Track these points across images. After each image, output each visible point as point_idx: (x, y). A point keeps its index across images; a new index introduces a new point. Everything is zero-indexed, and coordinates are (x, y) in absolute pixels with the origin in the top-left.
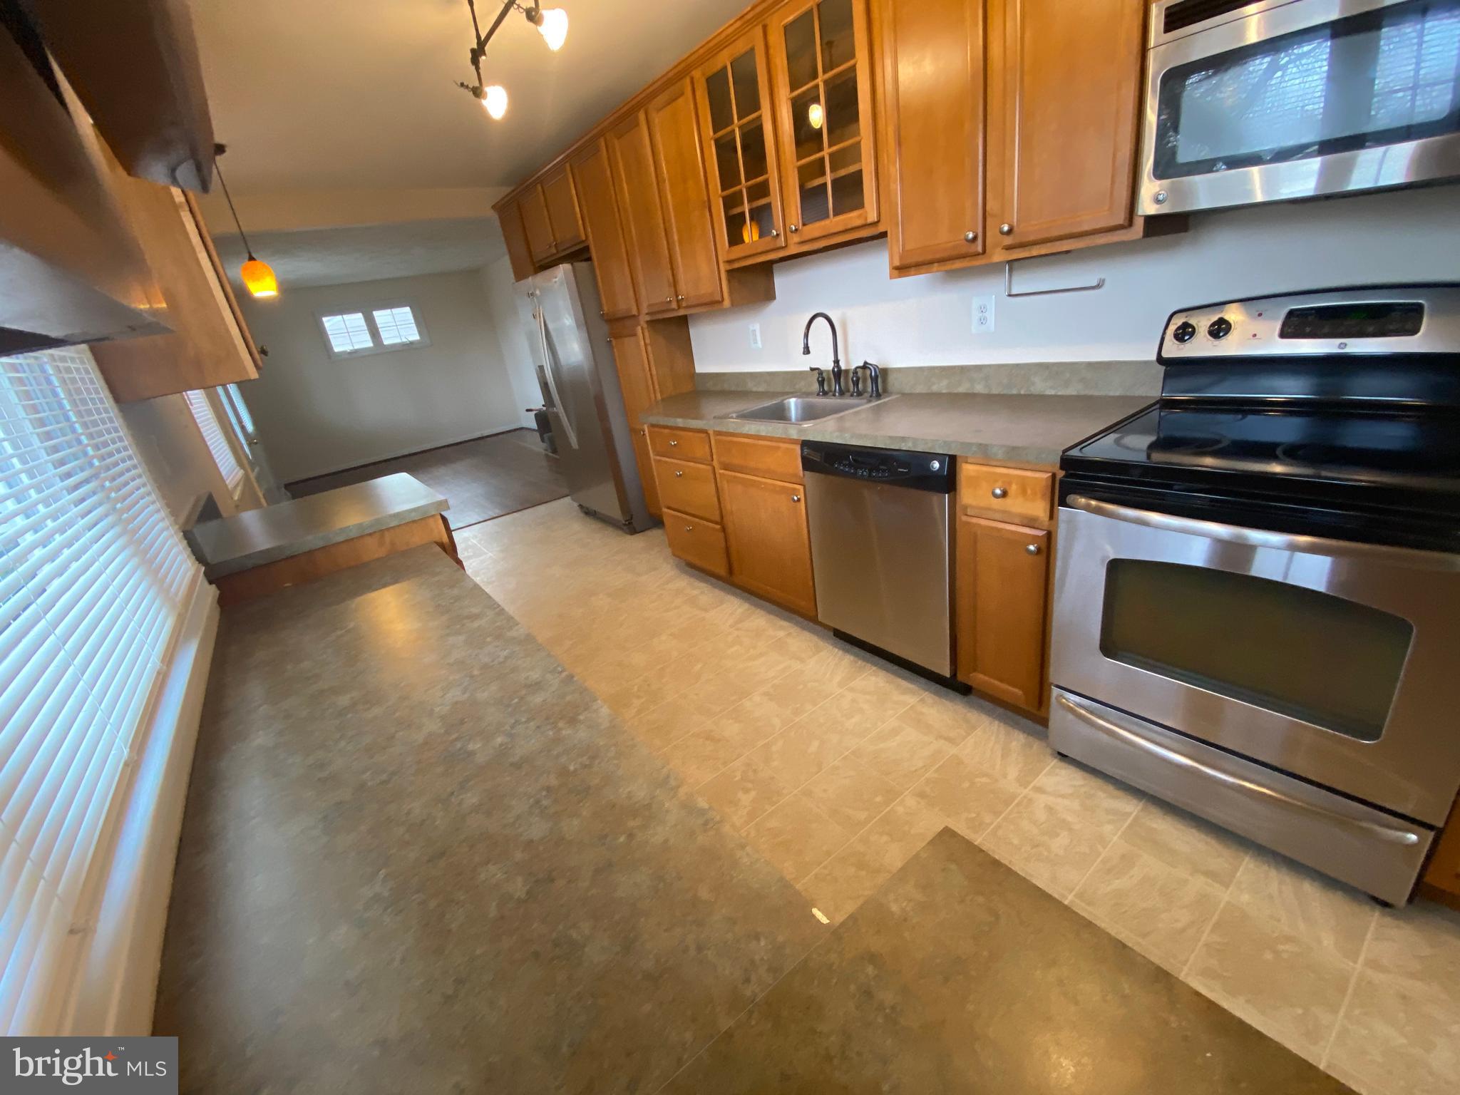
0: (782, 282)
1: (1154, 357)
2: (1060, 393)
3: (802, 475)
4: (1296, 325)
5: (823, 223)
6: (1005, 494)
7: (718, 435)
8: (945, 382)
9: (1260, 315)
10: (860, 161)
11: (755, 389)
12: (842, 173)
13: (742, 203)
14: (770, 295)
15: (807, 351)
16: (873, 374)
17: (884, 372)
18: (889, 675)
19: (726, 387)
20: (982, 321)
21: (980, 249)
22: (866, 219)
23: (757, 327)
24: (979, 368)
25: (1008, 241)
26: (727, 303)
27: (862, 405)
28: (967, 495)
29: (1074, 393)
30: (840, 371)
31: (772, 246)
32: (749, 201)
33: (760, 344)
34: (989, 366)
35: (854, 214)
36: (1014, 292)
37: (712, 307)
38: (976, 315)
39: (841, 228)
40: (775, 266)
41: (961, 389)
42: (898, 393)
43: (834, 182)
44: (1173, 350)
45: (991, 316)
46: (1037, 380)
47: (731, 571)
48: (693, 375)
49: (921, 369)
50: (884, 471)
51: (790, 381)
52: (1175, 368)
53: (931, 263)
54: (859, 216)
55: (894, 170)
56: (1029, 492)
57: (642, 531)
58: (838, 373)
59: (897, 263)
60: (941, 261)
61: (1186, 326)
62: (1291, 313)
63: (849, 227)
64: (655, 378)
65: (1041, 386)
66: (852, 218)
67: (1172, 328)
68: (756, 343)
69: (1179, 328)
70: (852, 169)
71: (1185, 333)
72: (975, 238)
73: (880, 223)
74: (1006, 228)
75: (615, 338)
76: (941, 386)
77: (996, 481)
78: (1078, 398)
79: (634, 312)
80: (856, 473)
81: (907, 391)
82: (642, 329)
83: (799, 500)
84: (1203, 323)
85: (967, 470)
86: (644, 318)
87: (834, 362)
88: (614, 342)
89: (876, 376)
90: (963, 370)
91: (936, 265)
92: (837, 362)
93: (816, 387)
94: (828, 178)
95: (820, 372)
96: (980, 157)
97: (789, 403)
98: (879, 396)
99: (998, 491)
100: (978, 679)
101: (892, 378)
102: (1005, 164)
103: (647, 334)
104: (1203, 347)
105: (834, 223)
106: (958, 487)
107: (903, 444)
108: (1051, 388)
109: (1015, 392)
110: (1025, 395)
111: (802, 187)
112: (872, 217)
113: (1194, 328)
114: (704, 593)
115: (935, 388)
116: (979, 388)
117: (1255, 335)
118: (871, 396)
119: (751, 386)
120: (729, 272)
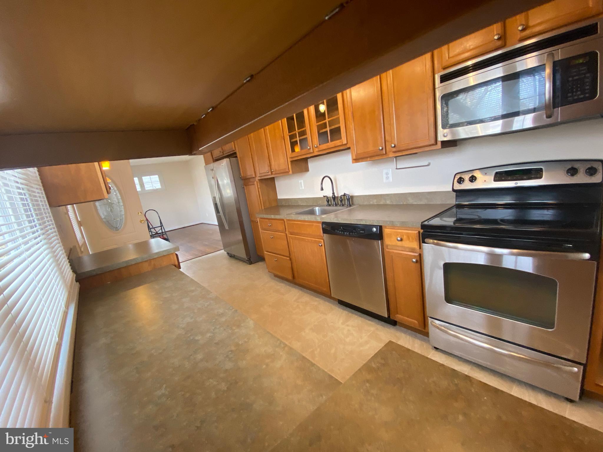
0: (312, 165)
1: (451, 190)
2: (418, 203)
3: (322, 235)
4: (499, 177)
5: (326, 144)
6: (401, 240)
7: (288, 221)
9: (486, 174)
10: (340, 123)
11: (302, 204)
12: (333, 127)
13: (297, 138)
14: (307, 170)
15: (322, 189)
16: (348, 198)
17: (352, 197)
18: (362, 319)
19: (290, 204)
20: (387, 178)
21: (384, 153)
22: (342, 143)
23: (302, 181)
24: (387, 195)
25: (394, 150)
26: (291, 172)
27: (344, 209)
28: (387, 241)
29: (424, 203)
30: (335, 197)
31: (308, 152)
32: (299, 137)
33: (303, 188)
34: (391, 194)
35: (338, 141)
36: (398, 168)
37: (285, 173)
38: (385, 176)
39: (333, 146)
40: (309, 160)
42: (357, 205)
43: (331, 130)
44: (458, 187)
45: (390, 175)
47: (294, 277)
48: (277, 200)
49: (365, 196)
50: (355, 232)
51: (315, 201)
52: (460, 193)
53: (367, 158)
54: (340, 142)
55: (351, 126)
56: (411, 238)
57: (255, 263)
58: (334, 198)
59: (354, 158)
60: (370, 157)
61: (460, 178)
62: (497, 173)
63: (336, 145)
64: (262, 200)
65: (411, 201)
66: (337, 143)
67: (456, 179)
68: (302, 187)
69: (458, 179)
70: (337, 126)
71: (461, 181)
72: (382, 149)
73: (347, 144)
74: (393, 145)
75: (246, 186)
76: (375, 202)
77: (398, 235)
78: (426, 205)
79: (254, 176)
80: (344, 234)
81: (361, 204)
82: (257, 182)
83: (322, 245)
84: (467, 177)
85: (386, 231)
86: (257, 178)
87: (333, 194)
88: (245, 188)
89: (349, 199)
90: (381, 196)
91: (369, 158)
93: (326, 203)
94: (328, 129)
95: (327, 198)
96: (382, 122)
97: (316, 209)
98: (350, 206)
99: (399, 239)
100: (399, 317)
101: (354, 199)
102: (391, 124)
103: (258, 184)
104: (467, 185)
105: (331, 144)
106: (384, 239)
107: (361, 222)
108: (415, 201)
109: (401, 203)
110: (406, 204)
111: (318, 132)
112: (345, 142)
113: (464, 179)
114: (282, 287)
115: (371, 203)
117: (485, 181)
118: (347, 206)
119: (300, 203)
120: (292, 162)
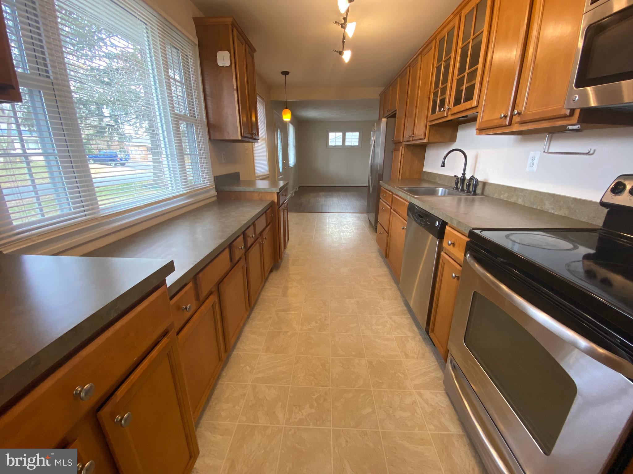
0: (459, 133)
2: (556, 213)
5: (459, 106)
6: (453, 245)
8: (506, 195)
10: (476, 79)
12: (469, 84)
13: (438, 96)
14: (452, 139)
15: (443, 165)
16: (476, 183)
17: (484, 184)
19: (430, 179)
20: (531, 165)
21: (507, 123)
24: (523, 190)
25: (518, 119)
29: (563, 215)
30: (464, 178)
31: (442, 116)
32: (440, 96)
34: (527, 190)
35: (469, 102)
36: (550, 151)
38: (530, 161)
39: (464, 109)
40: (459, 127)
41: (512, 200)
42: (485, 195)
43: (466, 89)
44: (611, 198)
45: (536, 162)
46: (547, 202)
47: (386, 254)
49: (499, 185)
50: (424, 222)
53: (490, 128)
54: (471, 104)
56: (460, 246)
58: (463, 180)
59: (478, 129)
60: (493, 128)
61: (619, 184)
65: (548, 207)
66: (468, 104)
70: (473, 82)
71: (616, 188)
72: (505, 117)
73: (478, 107)
74: (516, 112)
75: (395, 150)
76: (504, 196)
79: (401, 141)
80: (417, 221)
81: (491, 195)
85: (448, 230)
86: (404, 144)
88: (394, 153)
89: (476, 185)
90: (515, 189)
92: (464, 174)
94: (464, 87)
95: (458, 179)
99: (450, 242)
101: (487, 187)
103: (403, 150)
105: (462, 107)
106: (444, 238)
108: (553, 209)
109: (535, 207)
110: (539, 210)
111: (457, 89)
112: (475, 104)
113: (624, 188)
115: (502, 197)
116: (520, 201)
118: (472, 194)
120: (430, 126)
